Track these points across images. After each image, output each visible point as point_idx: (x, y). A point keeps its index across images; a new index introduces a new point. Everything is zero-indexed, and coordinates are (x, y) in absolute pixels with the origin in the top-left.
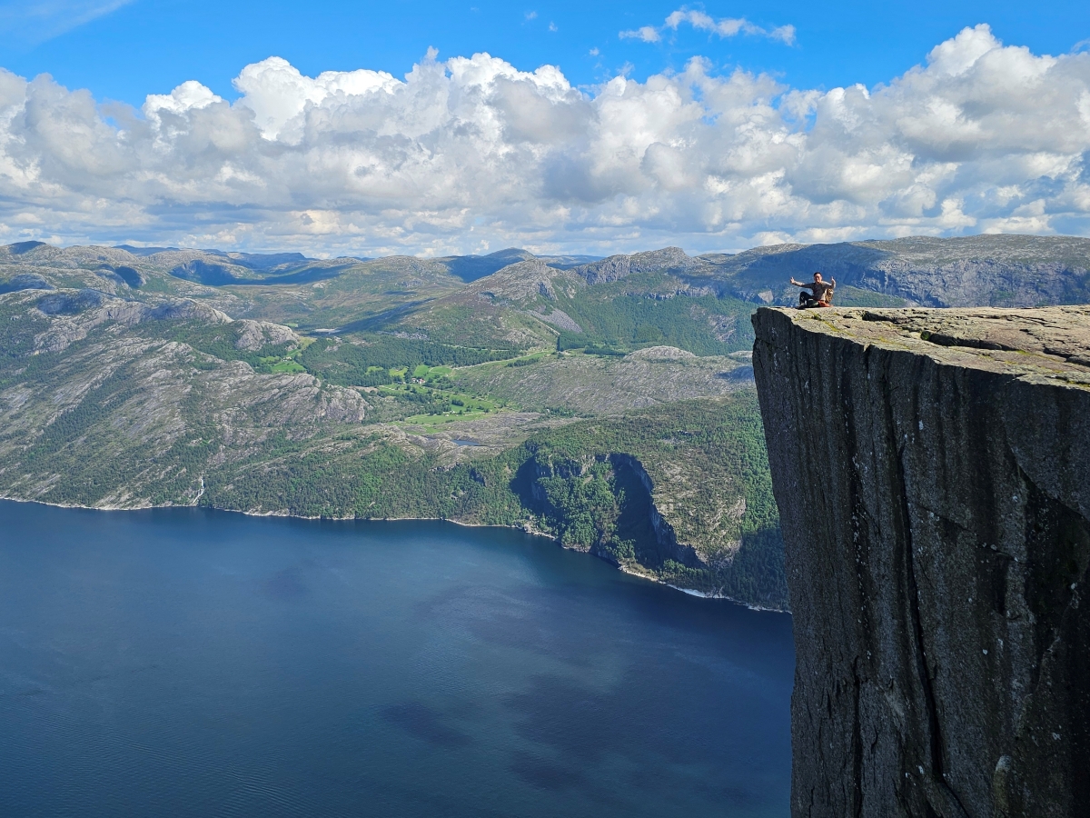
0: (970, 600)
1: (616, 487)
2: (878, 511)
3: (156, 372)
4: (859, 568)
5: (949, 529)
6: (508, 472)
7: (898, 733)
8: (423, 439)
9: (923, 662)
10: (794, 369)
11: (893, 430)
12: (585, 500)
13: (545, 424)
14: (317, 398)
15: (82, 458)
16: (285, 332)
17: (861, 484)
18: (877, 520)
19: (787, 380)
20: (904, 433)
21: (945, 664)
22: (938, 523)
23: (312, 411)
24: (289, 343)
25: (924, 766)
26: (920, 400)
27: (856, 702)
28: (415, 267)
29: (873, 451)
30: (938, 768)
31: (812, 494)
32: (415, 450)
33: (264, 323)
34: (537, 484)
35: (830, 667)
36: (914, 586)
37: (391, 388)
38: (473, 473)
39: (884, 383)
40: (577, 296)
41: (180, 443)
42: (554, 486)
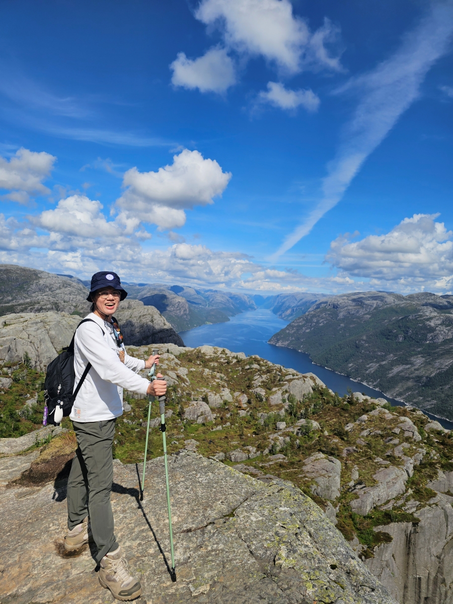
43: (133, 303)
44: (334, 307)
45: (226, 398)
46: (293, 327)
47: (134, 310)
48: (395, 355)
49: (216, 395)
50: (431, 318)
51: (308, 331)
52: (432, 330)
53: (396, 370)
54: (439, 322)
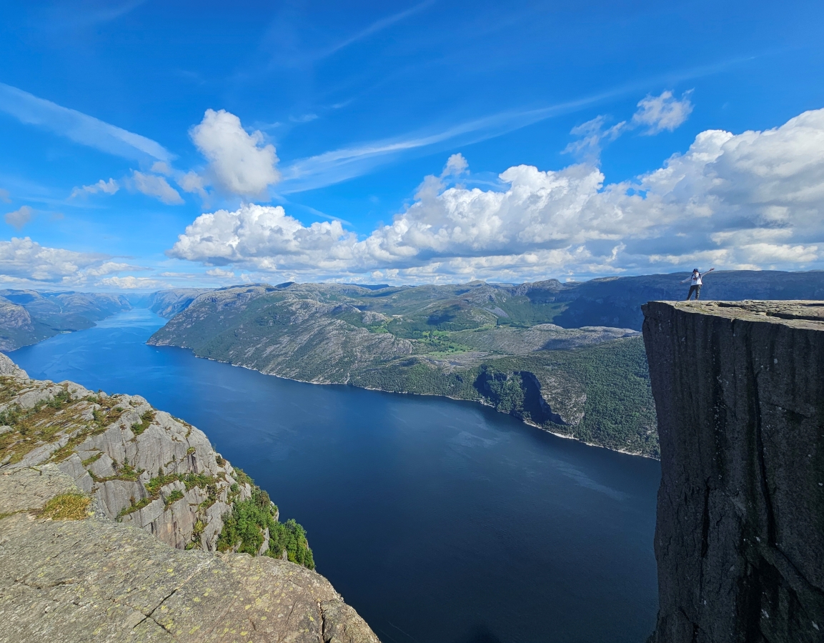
0: (809, 455)
1: (522, 386)
2: (735, 404)
3: (332, 332)
4: (717, 433)
5: (794, 417)
6: (473, 378)
7: (740, 518)
8: (437, 362)
9: (765, 485)
10: (675, 332)
11: (752, 364)
12: (508, 391)
13: (490, 357)
14: (393, 343)
15: (306, 364)
16: (381, 316)
17: (723, 391)
18: (733, 409)
19: (668, 337)
20: (761, 365)
21: (784, 487)
22: (786, 413)
23: (391, 348)
24: (383, 321)
25: (760, 538)
26: (776, 347)
27: (707, 498)
28: (434, 289)
29: (734, 374)
30: (772, 540)
31: (682, 394)
32: (433, 366)
33: (373, 313)
34: (486, 383)
35: (687, 480)
36: (761, 445)
37: (423, 340)
38: (457, 377)
39: (747, 339)
40: (506, 301)
41: (341, 359)
42: (494, 385)
48: (267, 338)
50: (293, 304)
51: (189, 326)
52: (294, 313)
53: (269, 350)
54: (299, 306)
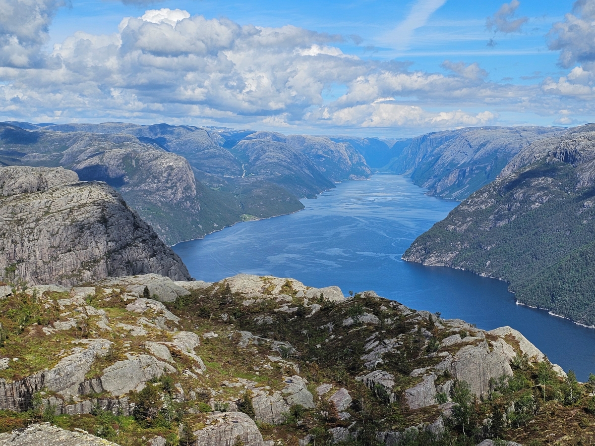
43: (50, 175)
44: (566, 160)
45: (296, 399)
46: (465, 215)
47: (55, 194)
49: (271, 393)
51: (502, 224)
